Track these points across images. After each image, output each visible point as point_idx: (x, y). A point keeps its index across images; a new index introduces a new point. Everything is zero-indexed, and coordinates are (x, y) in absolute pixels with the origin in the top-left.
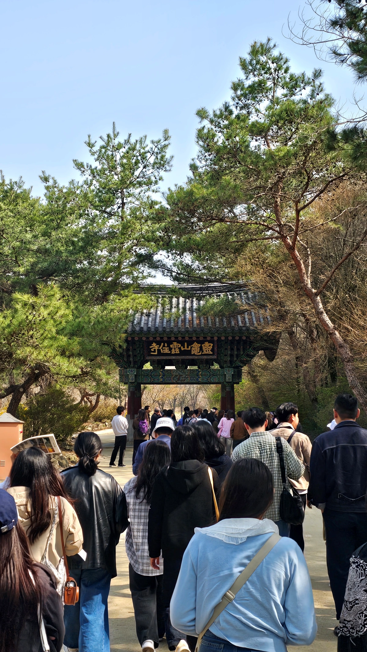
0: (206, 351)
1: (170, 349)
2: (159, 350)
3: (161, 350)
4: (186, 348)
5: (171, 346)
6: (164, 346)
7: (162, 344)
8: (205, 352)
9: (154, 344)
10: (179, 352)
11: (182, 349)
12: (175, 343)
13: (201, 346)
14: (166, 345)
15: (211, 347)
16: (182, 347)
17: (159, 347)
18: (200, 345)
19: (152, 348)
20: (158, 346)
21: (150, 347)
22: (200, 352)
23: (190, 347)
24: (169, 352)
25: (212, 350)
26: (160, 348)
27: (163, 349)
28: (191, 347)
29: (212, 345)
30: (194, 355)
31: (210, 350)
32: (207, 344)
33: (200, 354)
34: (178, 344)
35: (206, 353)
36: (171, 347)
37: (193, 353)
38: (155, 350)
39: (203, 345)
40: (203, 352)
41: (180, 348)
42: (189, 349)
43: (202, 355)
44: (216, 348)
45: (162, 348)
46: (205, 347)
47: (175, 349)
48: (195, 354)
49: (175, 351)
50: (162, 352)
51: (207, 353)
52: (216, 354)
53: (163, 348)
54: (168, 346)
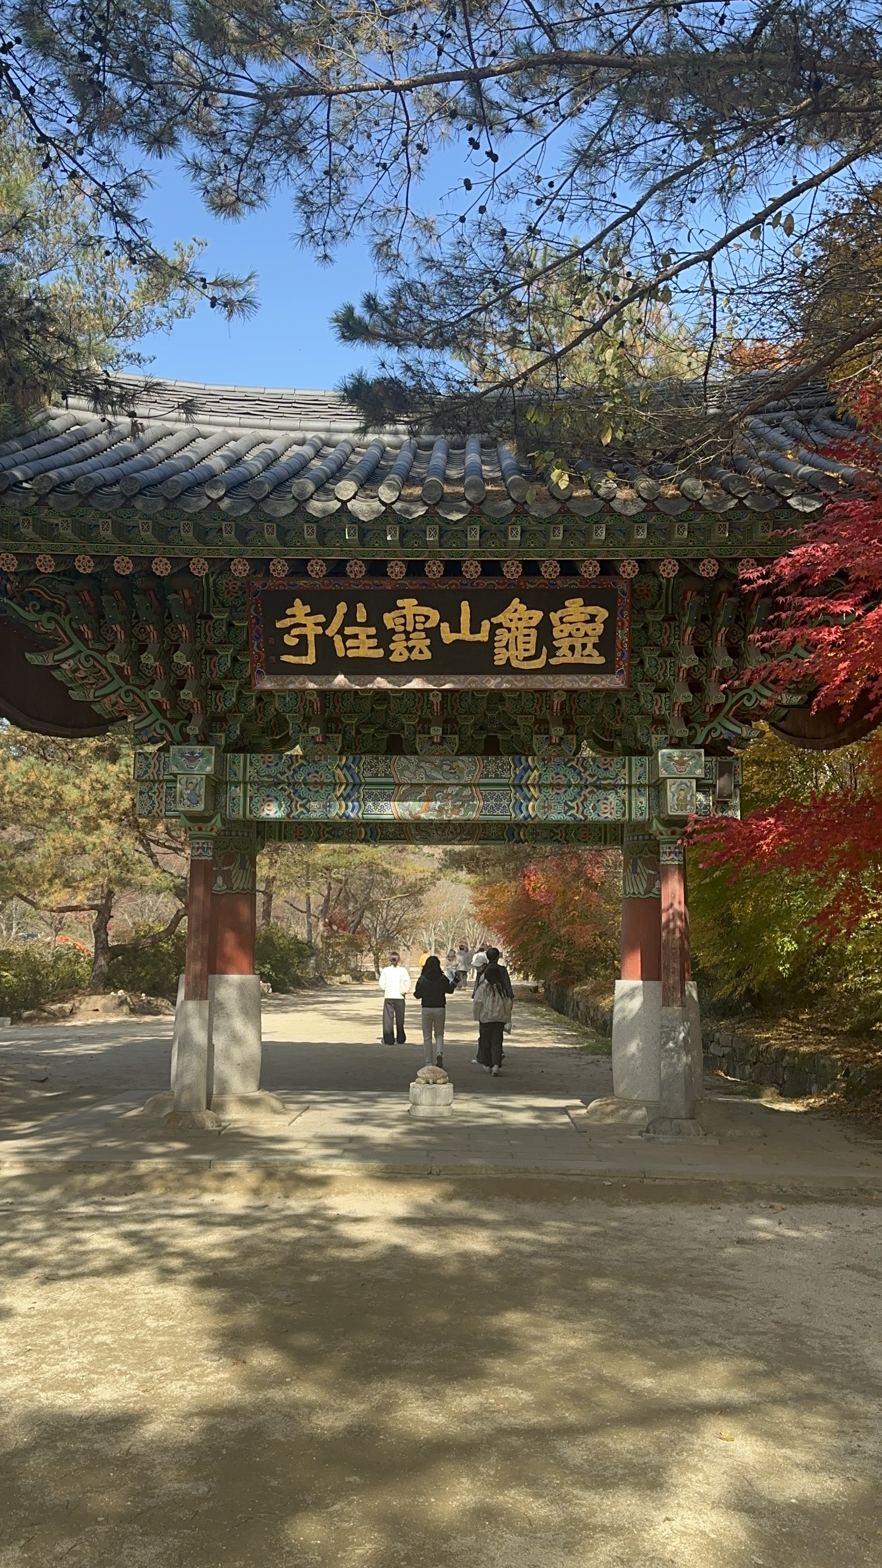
0: (572, 648)
1: (384, 637)
2: (324, 643)
3: (338, 639)
4: (465, 635)
5: (389, 619)
6: (350, 619)
7: (342, 608)
8: (564, 657)
9: (299, 609)
10: (427, 655)
11: (448, 636)
12: (409, 605)
13: (545, 620)
14: (361, 615)
15: (600, 628)
16: (445, 626)
17: (325, 626)
18: (538, 615)
19: (288, 630)
20: (321, 618)
21: (279, 625)
22: (537, 656)
23: (486, 625)
24: (380, 653)
25: (605, 644)
26: (329, 632)
27: (345, 638)
28: (494, 627)
29: (603, 614)
30: (508, 669)
31: (590, 642)
32: (575, 608)
33: (539, 663)
34: (425, 610)
35: (570, 659)
36: (389, 625)
37: (500, 660)
38: (303, 638)
39: (554, 617)
40: (553, 652)
41: (433, 634)
42: (483, 636)
43: (548, 669)
44: (622, 635)
45: (340, 631)
46: (567, 628)
47: (407, 633)
48: (515, 664)
49: (410, 649)
50: (340, 653)
51: (576, 659)
52: (623, 666)
53: (348, 631)
54: (374, 620)
